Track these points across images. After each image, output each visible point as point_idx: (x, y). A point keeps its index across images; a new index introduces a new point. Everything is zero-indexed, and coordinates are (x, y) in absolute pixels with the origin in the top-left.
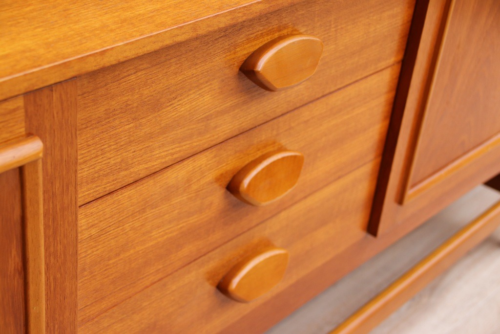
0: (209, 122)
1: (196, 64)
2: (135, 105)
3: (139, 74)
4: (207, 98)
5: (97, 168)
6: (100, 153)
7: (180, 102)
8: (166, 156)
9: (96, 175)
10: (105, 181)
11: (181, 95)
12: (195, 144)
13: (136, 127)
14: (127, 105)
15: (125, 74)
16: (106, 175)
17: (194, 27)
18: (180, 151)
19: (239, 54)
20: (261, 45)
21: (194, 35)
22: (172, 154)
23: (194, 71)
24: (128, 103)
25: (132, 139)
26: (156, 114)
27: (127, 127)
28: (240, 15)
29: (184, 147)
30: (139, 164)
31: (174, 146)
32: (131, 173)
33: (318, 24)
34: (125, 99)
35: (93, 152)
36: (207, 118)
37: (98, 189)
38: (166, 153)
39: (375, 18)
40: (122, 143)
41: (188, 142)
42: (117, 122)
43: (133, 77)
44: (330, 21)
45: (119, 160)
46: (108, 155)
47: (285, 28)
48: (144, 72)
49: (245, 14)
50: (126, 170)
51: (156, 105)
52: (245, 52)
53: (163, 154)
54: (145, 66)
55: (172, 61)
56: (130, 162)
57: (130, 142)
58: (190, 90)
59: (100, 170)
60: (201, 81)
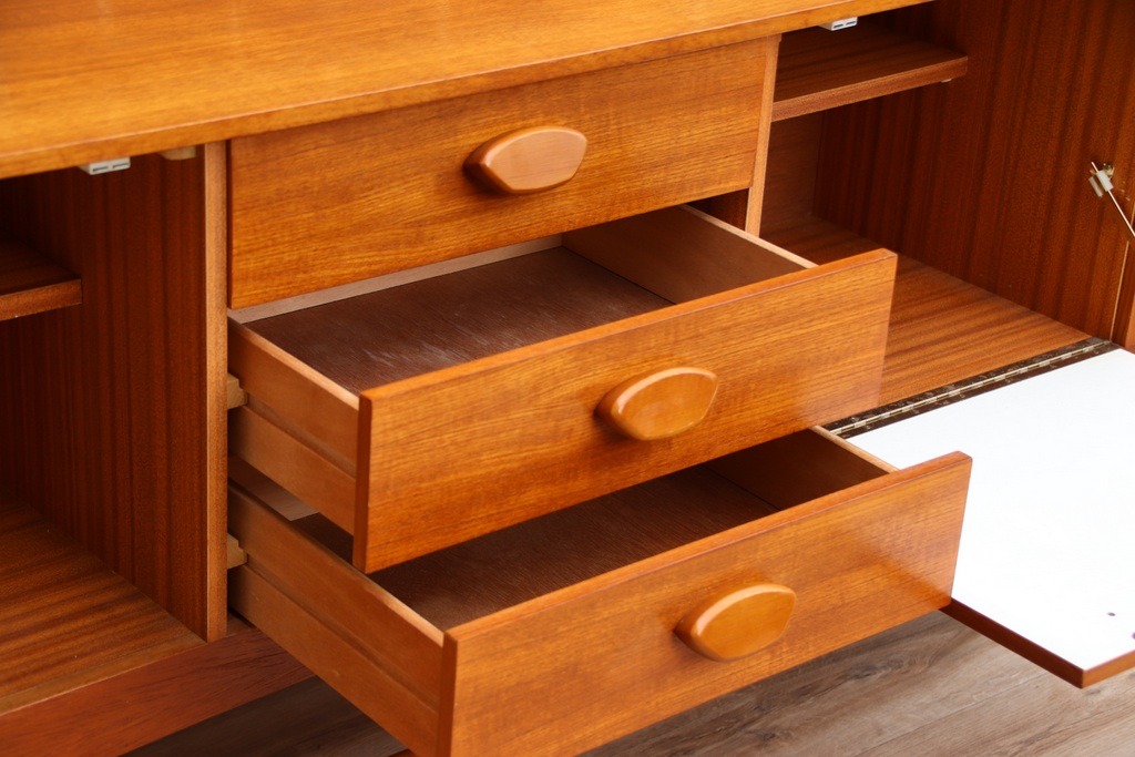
0: (422, 229)
1: (399, 149)
2: (316, 189)
3: (321, 150)
4: (417, 196)
5: (267, 262)
6: (270, 243)
7: (379, 195)
8: (361, 265)
9: (266, 271)
10: (277, 282)
11: (380, 186)
12: (403, 256)
13: (317, 218)
14: (305, 188)
15: (303, 148)
16: (280, 274)
17: (387, 96)
18: (380, 262)
19: (461, 144)
20: (495, 135)
21: (387, 106)
22: (370, 264)
23: (397, 158)
24: (307, 185)
25: (313, 232)
26: (344, 206)
27: (305, 216)
28: (451, 88)
29: (387, 258)
30: (323, 268)
31: (371, 254)
32: (312, 278)
33: (588, 116)
34: (302, 179)
35: (261, 239)
36: (420, 224)
37: (268, 289)
38: (360, 261)
39: (686, 118)
40: (299, 236)
41: (392, 252)
42: (292, 208)
43: (312, 154)
44: (607, 115)
45: (295, 257)
46: (281, 248)
47: (532, 117)
48: (326, 149)
49: (458, 89)
50: (305, 272)
51: (344, 195)
52: (472, 142)
53: (356, 261)
54: (328, 142)
55: (365, 140)
56: (311, 263)
57: (311, 236)
58: (391, 182)
59: (270, 266)
60: (408, 172)
